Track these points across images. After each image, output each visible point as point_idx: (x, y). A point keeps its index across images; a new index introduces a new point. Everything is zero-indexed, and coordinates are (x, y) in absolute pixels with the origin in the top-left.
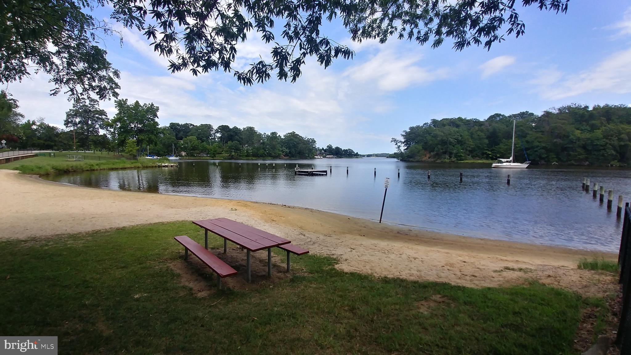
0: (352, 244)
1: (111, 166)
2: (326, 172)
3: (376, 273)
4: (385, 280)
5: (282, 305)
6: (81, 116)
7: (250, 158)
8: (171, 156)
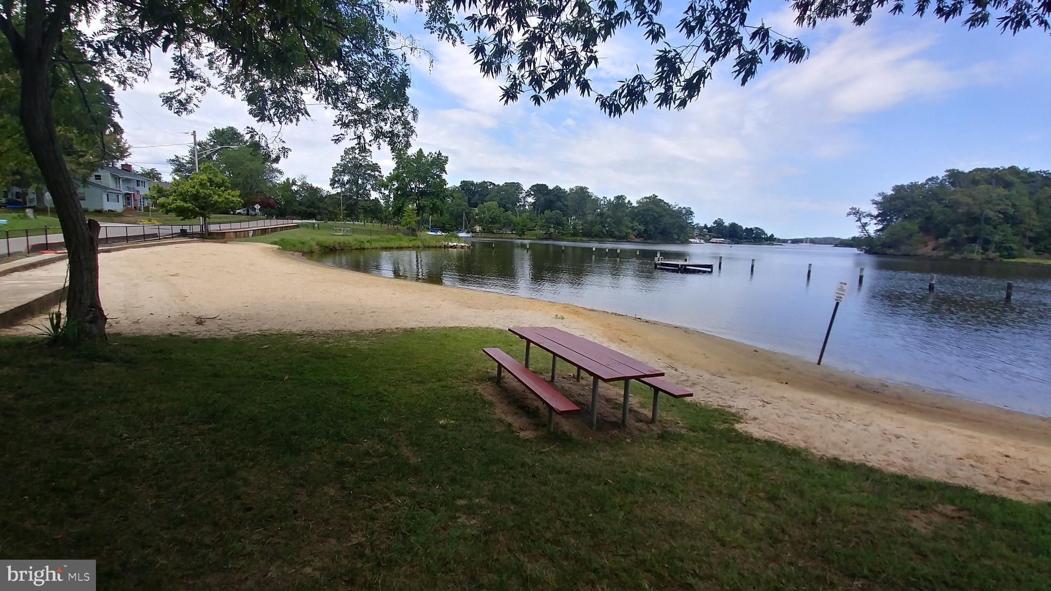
0: (764, 395)
1: (384, 244)
2: (710, 266)
3: (815, 448)
4: (835, 464)
5: (648, 470)
6: (349, 173)
7: (579, 238)
8: (460, 231)
